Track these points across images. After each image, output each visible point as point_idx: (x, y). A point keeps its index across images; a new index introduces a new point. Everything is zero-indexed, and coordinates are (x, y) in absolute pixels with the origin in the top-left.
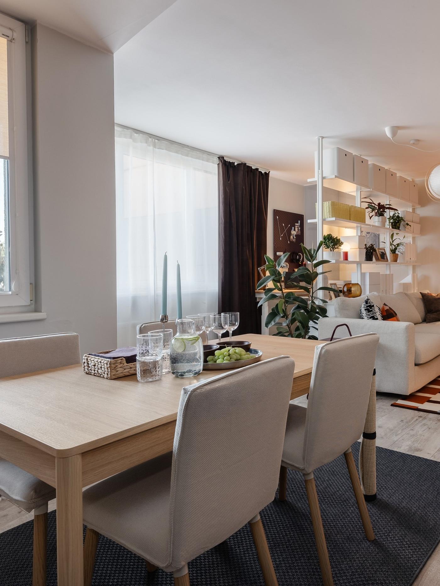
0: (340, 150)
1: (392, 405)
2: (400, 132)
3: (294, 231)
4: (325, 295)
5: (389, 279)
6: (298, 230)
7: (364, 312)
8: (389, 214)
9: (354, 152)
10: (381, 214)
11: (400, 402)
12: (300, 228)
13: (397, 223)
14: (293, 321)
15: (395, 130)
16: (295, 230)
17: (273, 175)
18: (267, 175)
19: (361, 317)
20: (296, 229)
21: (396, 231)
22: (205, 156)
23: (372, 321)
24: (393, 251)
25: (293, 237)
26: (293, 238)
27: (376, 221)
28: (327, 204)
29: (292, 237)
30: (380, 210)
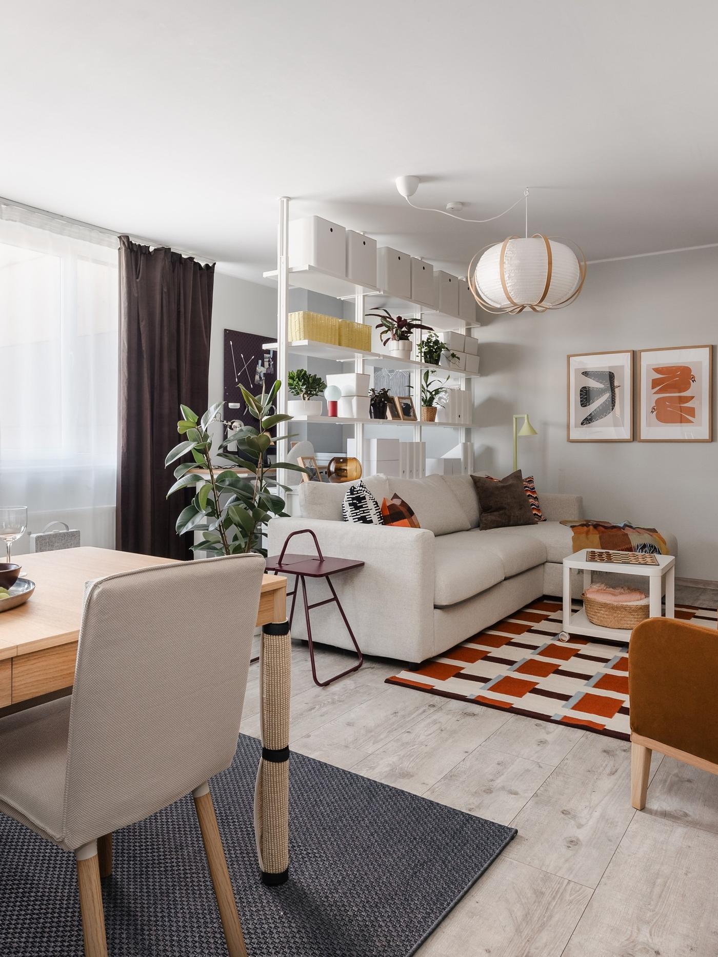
0: (319, 221)
1: (387, 681)
2: (422, 187)
3: (262, 368)
4: (289, 478)
5: (417, 451)
6: (269, 365)
7: (348, 509)
8: (417, 336)
9: (349, 225)
10: (403, 337)
11: (405, 675)
12: (272, 362)
13: (433, 353)
14: (228, 523)
15: (415, 181)
16: (263, 365)
17: (221, 268)
18: (210, 270)
19: (344, 519)
20: (266, 364)
21: (431, 367)
22: (95, 234)
23: (361, 526)
24: (428, 403)
25: (260, 377)
26: (259, 379)
27: (394, 348)
28: (296, 318)
29: (257, 377)
30: (403, 330)
